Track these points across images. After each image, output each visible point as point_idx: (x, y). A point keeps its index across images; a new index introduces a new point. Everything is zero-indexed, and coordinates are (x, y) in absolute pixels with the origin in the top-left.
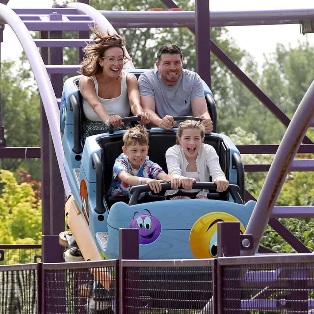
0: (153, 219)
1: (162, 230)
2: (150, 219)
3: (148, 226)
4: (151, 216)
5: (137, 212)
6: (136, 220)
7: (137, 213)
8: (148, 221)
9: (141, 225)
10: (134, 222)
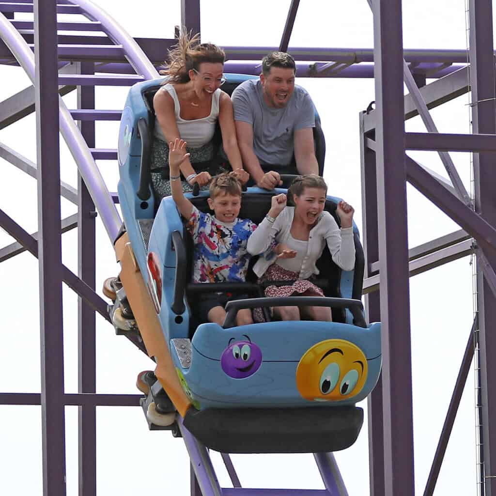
0: (254, 348)
1: (264, 361)
2: (248, 347)
3: (245, 356)
4: (251, 343)
5: (233, 338)
6: (231, 348)
7: (233, 340)
8: (246, 350)
9: (237, 355)
10: (229, 351)
